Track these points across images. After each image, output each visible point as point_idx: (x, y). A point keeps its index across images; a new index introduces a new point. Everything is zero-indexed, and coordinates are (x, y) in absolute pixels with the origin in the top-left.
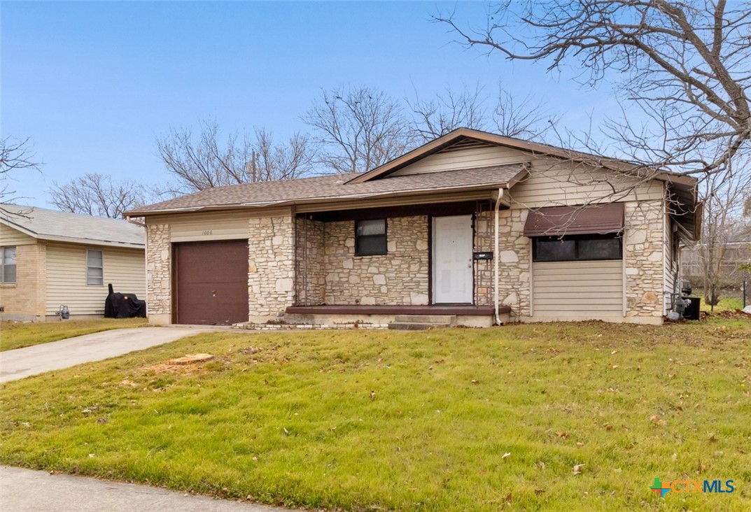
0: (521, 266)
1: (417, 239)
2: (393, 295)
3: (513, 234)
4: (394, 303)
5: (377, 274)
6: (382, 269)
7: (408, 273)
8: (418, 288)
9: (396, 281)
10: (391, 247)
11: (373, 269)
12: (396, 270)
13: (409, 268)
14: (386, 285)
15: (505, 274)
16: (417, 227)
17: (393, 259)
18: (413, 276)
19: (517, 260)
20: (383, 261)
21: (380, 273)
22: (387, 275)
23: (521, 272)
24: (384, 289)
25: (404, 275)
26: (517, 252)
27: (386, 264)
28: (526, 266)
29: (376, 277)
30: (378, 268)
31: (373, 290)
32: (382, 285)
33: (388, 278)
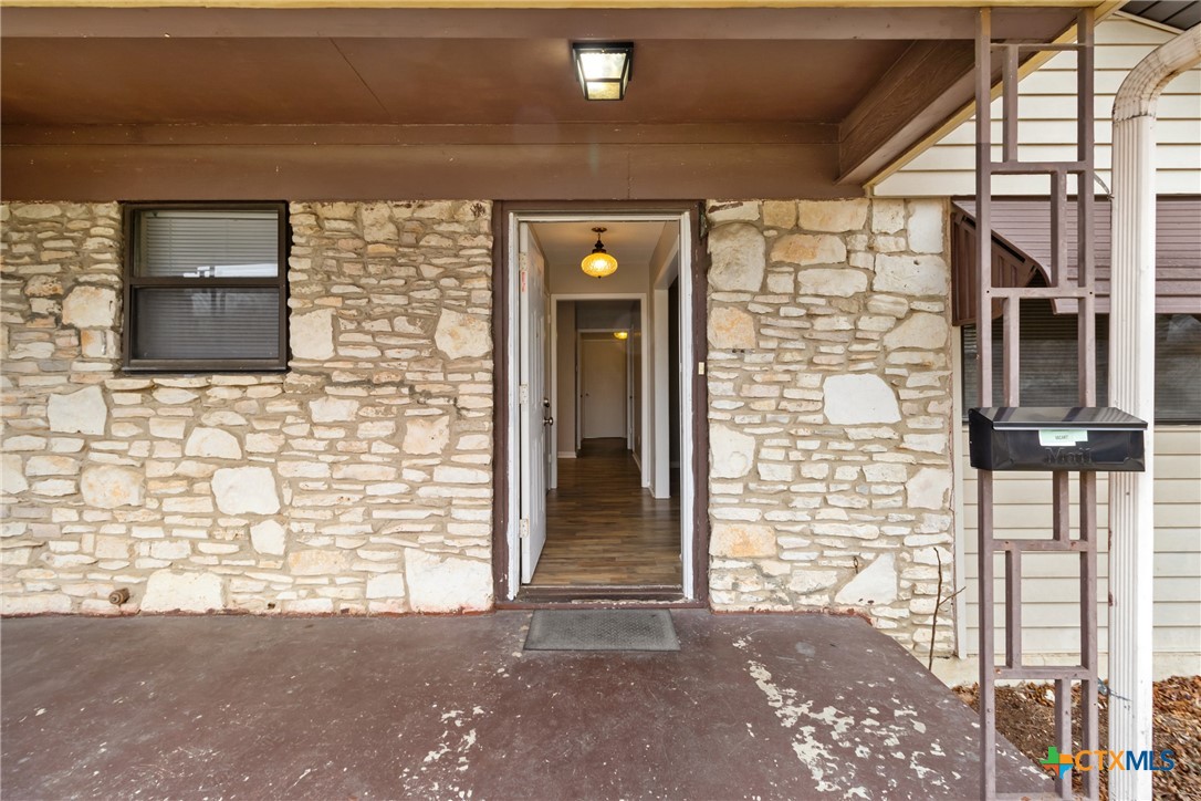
0: (911, 441)
1: (439, 305)
2: (313, 564)
3: (880, 303)
4: (321, 605)
5: (232, 464)
6: (256, 443)
7: (396, 461)
8: (442, 530)
9: (332, 499)
10: (311, 338)
11: (211, 441)
12: (331, 446)
13: (396, 438)
14: (280, 517)
15: (848, 473)
16: (439, 251)
17: (319, 392)
18: (417, 476)
19: (897, 418)
20: (263, 402)
21: (246, 460)
22: (285, 469)
23: (913, 469)
24: (269, 538)
25: (373, 472)
26: (895, 384)
27: (281, 417)
28: (936, 443)
29: (224, 478)
30: (239, 434)
31: (211, 537)
32: (255, 518)
33: (292, 482)
